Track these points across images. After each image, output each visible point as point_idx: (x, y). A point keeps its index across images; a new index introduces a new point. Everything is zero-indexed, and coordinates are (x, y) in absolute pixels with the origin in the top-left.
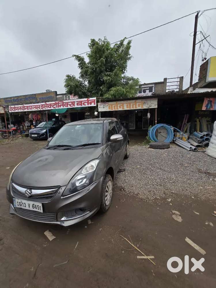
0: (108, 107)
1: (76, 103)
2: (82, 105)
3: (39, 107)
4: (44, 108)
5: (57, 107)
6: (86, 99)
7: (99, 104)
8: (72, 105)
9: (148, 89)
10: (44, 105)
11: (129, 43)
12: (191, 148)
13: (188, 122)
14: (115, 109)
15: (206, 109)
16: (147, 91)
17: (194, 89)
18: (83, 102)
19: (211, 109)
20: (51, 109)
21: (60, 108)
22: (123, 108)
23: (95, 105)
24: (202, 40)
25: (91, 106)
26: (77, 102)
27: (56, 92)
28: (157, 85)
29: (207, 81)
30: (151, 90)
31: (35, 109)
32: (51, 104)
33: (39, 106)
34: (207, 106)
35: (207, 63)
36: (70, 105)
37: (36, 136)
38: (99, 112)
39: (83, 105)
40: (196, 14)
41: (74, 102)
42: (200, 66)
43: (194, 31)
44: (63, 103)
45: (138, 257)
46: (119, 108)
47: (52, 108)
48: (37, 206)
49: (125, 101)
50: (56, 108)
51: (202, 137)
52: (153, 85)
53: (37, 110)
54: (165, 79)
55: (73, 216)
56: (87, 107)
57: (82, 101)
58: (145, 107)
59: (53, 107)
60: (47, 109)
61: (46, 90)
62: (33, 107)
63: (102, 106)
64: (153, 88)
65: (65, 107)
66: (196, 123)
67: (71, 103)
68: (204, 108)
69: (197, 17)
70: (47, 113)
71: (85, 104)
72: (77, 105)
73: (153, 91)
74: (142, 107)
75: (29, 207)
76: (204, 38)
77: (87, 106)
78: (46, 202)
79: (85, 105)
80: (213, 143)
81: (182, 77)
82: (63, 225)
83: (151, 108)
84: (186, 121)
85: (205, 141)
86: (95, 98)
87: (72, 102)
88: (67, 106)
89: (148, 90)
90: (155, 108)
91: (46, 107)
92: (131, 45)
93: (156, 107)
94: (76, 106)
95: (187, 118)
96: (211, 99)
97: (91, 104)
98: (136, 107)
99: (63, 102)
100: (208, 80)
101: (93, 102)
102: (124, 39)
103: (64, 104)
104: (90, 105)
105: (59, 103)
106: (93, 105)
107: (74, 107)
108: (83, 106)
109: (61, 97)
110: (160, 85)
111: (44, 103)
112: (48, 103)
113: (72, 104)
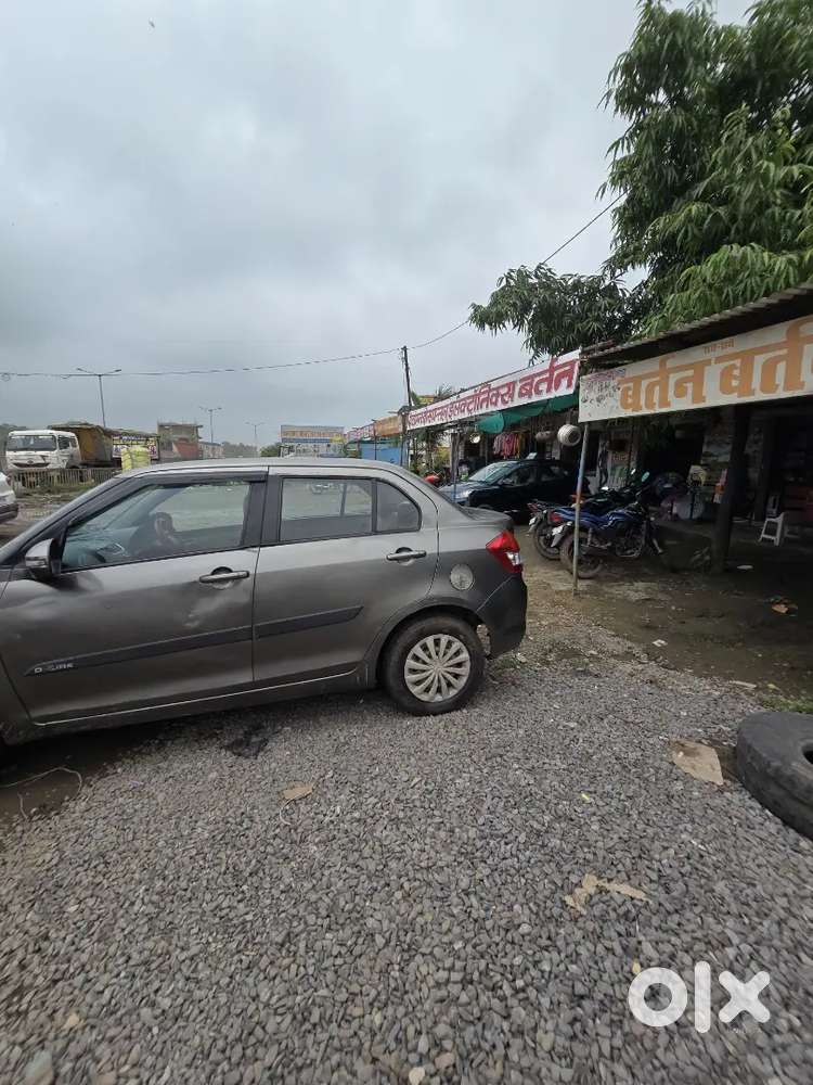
0: (619, 395)
1: (517, 389)
2: (530, 395)
4: (453, 414)
7: (584, 382)
8: (506, 399)
18: (536, 381)
20: (464, 416)
21: (480, 412)
22: (698, 397)
23: (572, 390)
25: (558, 393)
26: (521, 381)
36: (503, 397)
41: (514, 384)
44: (489, 391)
46: (671, 395)
47: (466, 414)
50: (473, 413)
57: (533, 378)
59: (468, 409)
63: (594, 393)
65: (490, 408)
67: (507, 389)
71: (540, 388)
72: (520, 394)
77: (544, 395)
79: (541, 392)
87: (508, 385)
88: (496, 404)
91: (457, 412)
94: (516, 402)
97: (558, 384)
101: (565, 375)
103: (491, 394)
104: (553, 394)
105: (481, 394)
106: (563, 389)
107: (511, 406)
108: (535, 398)
112: (462, 396)
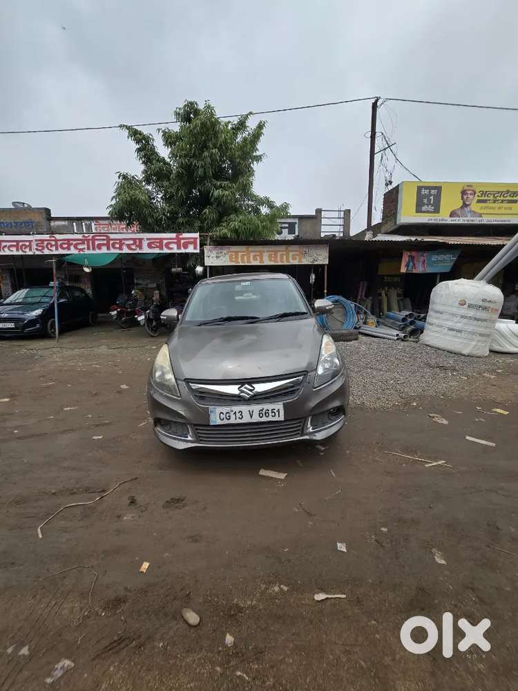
0: (227, 256)
1: (145, 243)
2: (161, 248)
3: (30, 247)
4: (46, 249)
5: (89, 249)
6: (173, 235)
7: (206, 249)
8: (134, 247)
9: (285, 228)
10: (46, 243)
11: (261, 126)
12: (397, 335)
13: (367, 296)
14: (243, 262)
15: (407, 270)
16: (285, 231)
17: (374, 235)
18: (165, 242)
19: (414, 271)
20: (69, 252)
21: (97, 251)
23: (198, 251)
24: (385, 149)
25: (187, 251)
26: (148, 239)
27: (48, 211)
28: (304, 222)
29: (398, 223)
30: (291, 231)
31: (14, 249)
32: (69, 240)
33: (27, 244)
34: (407, 266)
35: (397, 189)
36: (129, 246)
37: (11, 325)
38: (205, 268)
39: (164, 248)
40: (373, 101)
41: (141, 240)
42: (384, 195)
43: (370, 130)
44: (109, 239)
45: (427, 466)
46: (251, 259)
47: (73, 251)
48: (270, 412)
49: (272, 246)
50: (87, 252)
51: (404, 320)
52: (296, 220)
53: (20, 253)
54: (319, 211)
55: (324, 424)
56: (174, 254)
57: (161, 240)
58: (306, 261)
59: (76, 247)
60: (57, 253)
61: (14, 203)
62: (8, 244)
63: (214, 254)
64: (297, 226)
65: (112, 251)
66: (380, 298)
67: (132, 242)
68: (403, 270)
69: (375, 106)
70: (54, 263)
71: (171, 246)
72: (150, 246)
73: (297, 234)
74: (300, 260)
75: (251, 417)
76: (387, 146)
77: (175, 250)
78: (289, 400)
79: (171, 249)
80: (432, 324)
81: (349, 211)
82: (315, 438)
83: (316, 263)
84: (363, 294)
85: (409, 326)
86: (197, 235)
87: (134, 240)
88: (120, 248)
89: (287, 230)
90: (324, 265)
91: (54, 248)
92: (264, 131)
93: (326, 262)
94: (146, 250)
95: (364, 289)
96: (413, 254)
97: (186, 247)
98: (288, 260)
99: (108, 237)
100: (400, 220)
101: (191, 243)
102: (247, 116)
103: (111, 242)
104: (183, 251)
105: (97, 240)
106: (191, 249)
107: (140, 252)
108: (166, 251)
109: (64, 225)
110: (309, 222)
111: (47, 237)
112: (58, 237)
113: (135, 243)
